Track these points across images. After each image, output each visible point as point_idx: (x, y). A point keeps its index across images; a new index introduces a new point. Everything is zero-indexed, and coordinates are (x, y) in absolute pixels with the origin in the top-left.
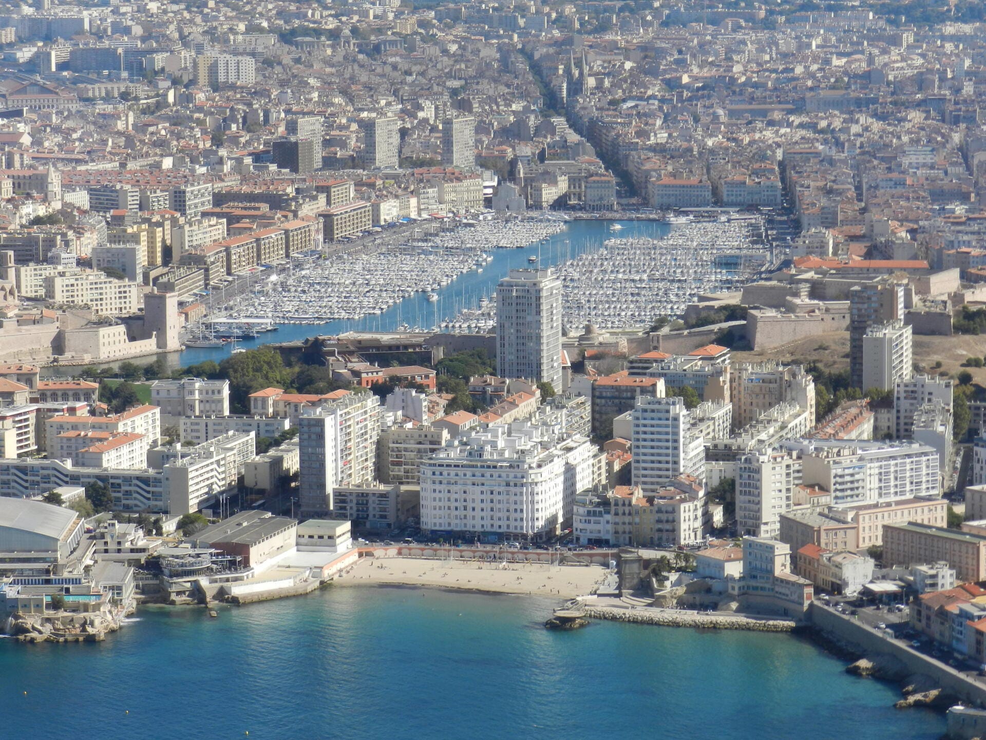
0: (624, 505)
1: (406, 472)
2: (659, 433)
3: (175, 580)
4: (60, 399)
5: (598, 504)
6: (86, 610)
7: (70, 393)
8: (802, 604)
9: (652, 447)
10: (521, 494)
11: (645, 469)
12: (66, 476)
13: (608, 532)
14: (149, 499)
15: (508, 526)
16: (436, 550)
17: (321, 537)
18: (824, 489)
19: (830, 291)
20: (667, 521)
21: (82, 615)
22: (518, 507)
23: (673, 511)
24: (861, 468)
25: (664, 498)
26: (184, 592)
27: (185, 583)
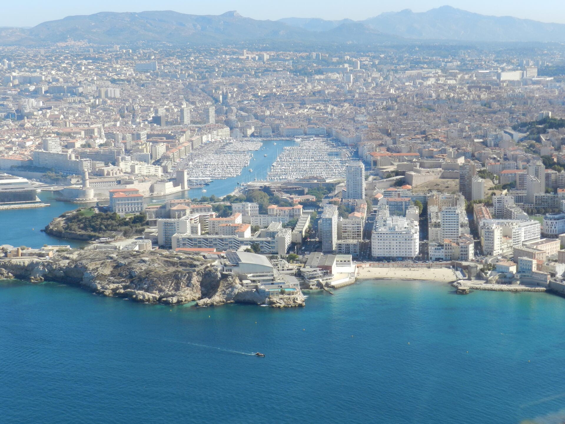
0: (449, 246)
1: (348, 235)
2: (452, 219)
3: (311, 280)
4: (203, 211)
5: (438, 246)
6: (293, 294)
7: (203, 209)
8: (547, 281)
9: (449, 225)
10: (411, 243)
11: (446, 232)
12: (238, 241)
13: (443, 255)
14: (270, 249)
15: (406, 255)
16: (383, 264)
17: (345, 261)
18: (510, 237)
19: (426, 165)
20: (465, 251)
21: (293, 296)
22: (410, 248)
23: (467, 247)
24: (520, 229)
25: (463, 243)
26: (314, 285)
27: (314, 281)
